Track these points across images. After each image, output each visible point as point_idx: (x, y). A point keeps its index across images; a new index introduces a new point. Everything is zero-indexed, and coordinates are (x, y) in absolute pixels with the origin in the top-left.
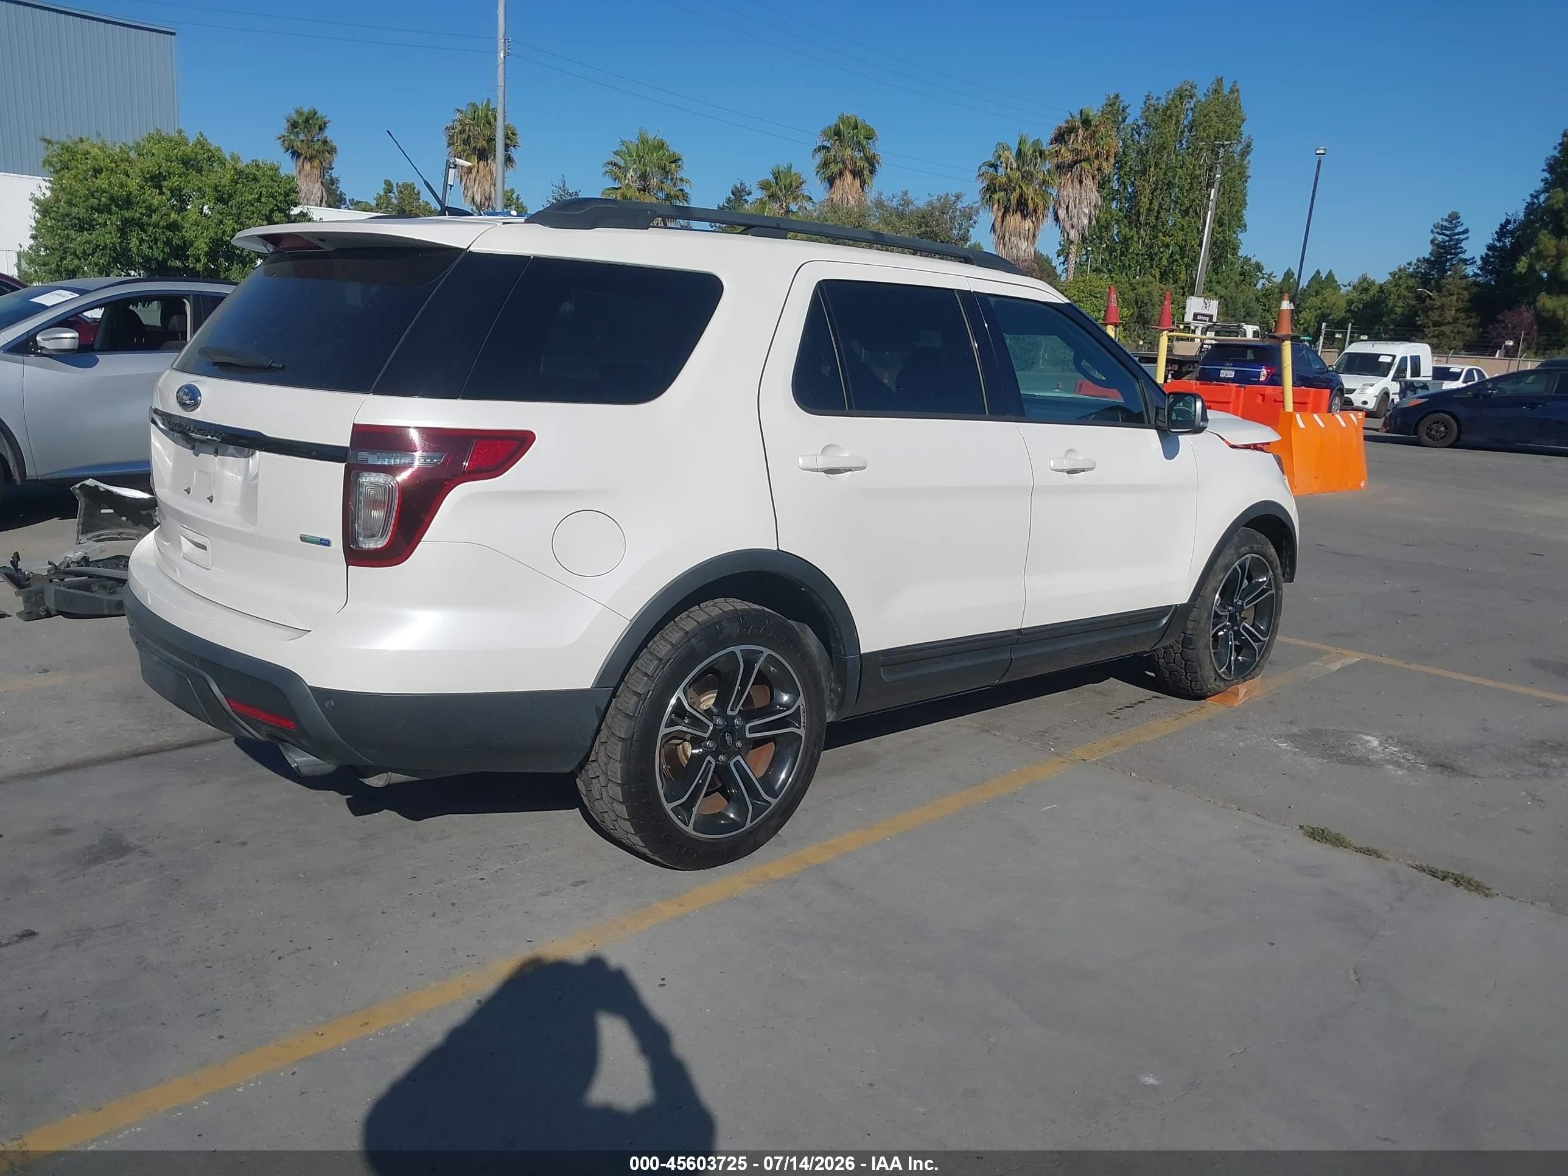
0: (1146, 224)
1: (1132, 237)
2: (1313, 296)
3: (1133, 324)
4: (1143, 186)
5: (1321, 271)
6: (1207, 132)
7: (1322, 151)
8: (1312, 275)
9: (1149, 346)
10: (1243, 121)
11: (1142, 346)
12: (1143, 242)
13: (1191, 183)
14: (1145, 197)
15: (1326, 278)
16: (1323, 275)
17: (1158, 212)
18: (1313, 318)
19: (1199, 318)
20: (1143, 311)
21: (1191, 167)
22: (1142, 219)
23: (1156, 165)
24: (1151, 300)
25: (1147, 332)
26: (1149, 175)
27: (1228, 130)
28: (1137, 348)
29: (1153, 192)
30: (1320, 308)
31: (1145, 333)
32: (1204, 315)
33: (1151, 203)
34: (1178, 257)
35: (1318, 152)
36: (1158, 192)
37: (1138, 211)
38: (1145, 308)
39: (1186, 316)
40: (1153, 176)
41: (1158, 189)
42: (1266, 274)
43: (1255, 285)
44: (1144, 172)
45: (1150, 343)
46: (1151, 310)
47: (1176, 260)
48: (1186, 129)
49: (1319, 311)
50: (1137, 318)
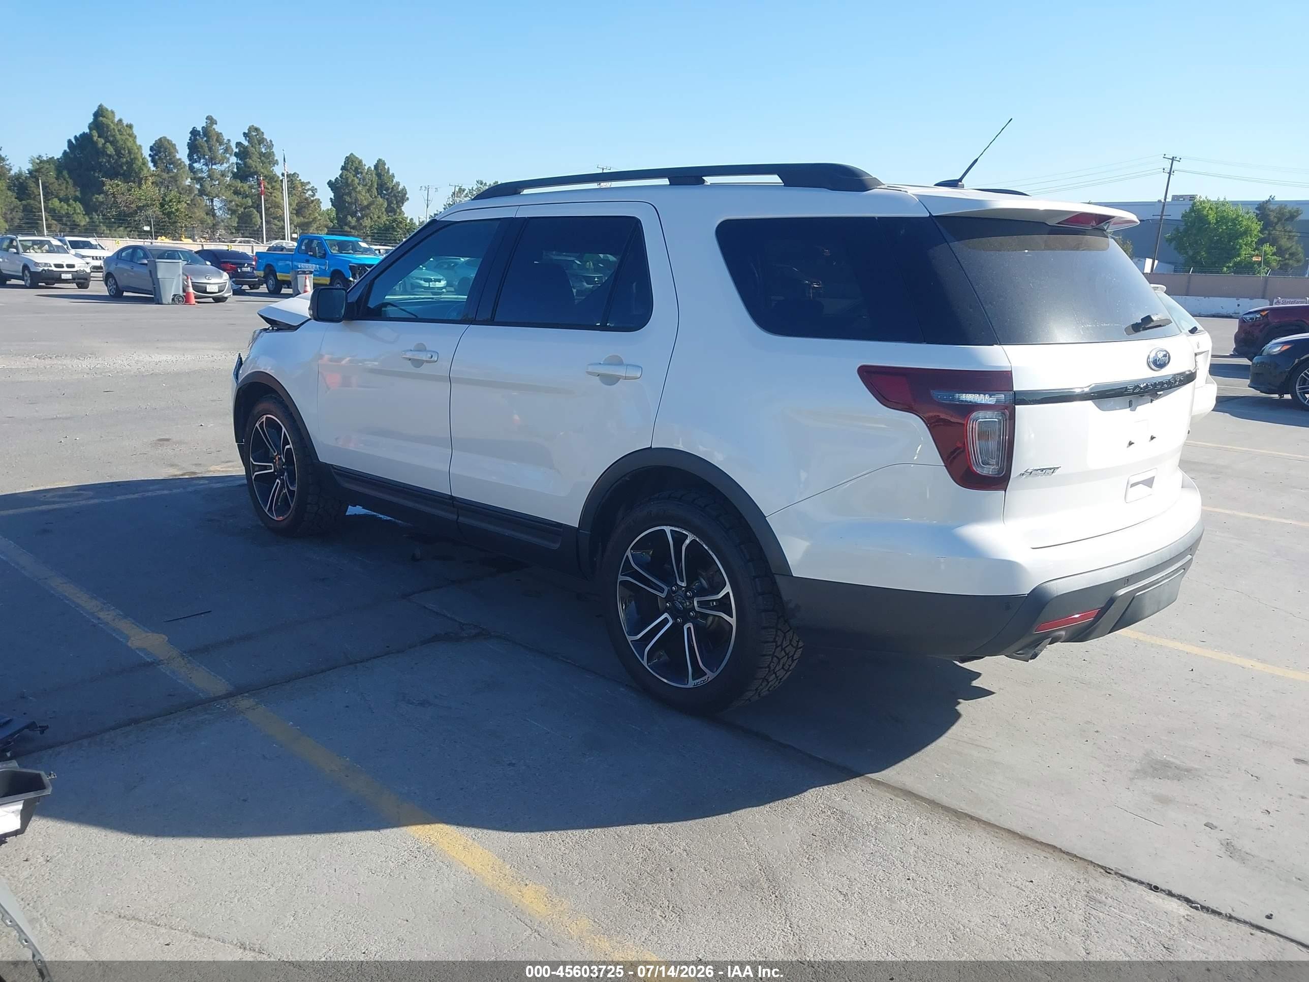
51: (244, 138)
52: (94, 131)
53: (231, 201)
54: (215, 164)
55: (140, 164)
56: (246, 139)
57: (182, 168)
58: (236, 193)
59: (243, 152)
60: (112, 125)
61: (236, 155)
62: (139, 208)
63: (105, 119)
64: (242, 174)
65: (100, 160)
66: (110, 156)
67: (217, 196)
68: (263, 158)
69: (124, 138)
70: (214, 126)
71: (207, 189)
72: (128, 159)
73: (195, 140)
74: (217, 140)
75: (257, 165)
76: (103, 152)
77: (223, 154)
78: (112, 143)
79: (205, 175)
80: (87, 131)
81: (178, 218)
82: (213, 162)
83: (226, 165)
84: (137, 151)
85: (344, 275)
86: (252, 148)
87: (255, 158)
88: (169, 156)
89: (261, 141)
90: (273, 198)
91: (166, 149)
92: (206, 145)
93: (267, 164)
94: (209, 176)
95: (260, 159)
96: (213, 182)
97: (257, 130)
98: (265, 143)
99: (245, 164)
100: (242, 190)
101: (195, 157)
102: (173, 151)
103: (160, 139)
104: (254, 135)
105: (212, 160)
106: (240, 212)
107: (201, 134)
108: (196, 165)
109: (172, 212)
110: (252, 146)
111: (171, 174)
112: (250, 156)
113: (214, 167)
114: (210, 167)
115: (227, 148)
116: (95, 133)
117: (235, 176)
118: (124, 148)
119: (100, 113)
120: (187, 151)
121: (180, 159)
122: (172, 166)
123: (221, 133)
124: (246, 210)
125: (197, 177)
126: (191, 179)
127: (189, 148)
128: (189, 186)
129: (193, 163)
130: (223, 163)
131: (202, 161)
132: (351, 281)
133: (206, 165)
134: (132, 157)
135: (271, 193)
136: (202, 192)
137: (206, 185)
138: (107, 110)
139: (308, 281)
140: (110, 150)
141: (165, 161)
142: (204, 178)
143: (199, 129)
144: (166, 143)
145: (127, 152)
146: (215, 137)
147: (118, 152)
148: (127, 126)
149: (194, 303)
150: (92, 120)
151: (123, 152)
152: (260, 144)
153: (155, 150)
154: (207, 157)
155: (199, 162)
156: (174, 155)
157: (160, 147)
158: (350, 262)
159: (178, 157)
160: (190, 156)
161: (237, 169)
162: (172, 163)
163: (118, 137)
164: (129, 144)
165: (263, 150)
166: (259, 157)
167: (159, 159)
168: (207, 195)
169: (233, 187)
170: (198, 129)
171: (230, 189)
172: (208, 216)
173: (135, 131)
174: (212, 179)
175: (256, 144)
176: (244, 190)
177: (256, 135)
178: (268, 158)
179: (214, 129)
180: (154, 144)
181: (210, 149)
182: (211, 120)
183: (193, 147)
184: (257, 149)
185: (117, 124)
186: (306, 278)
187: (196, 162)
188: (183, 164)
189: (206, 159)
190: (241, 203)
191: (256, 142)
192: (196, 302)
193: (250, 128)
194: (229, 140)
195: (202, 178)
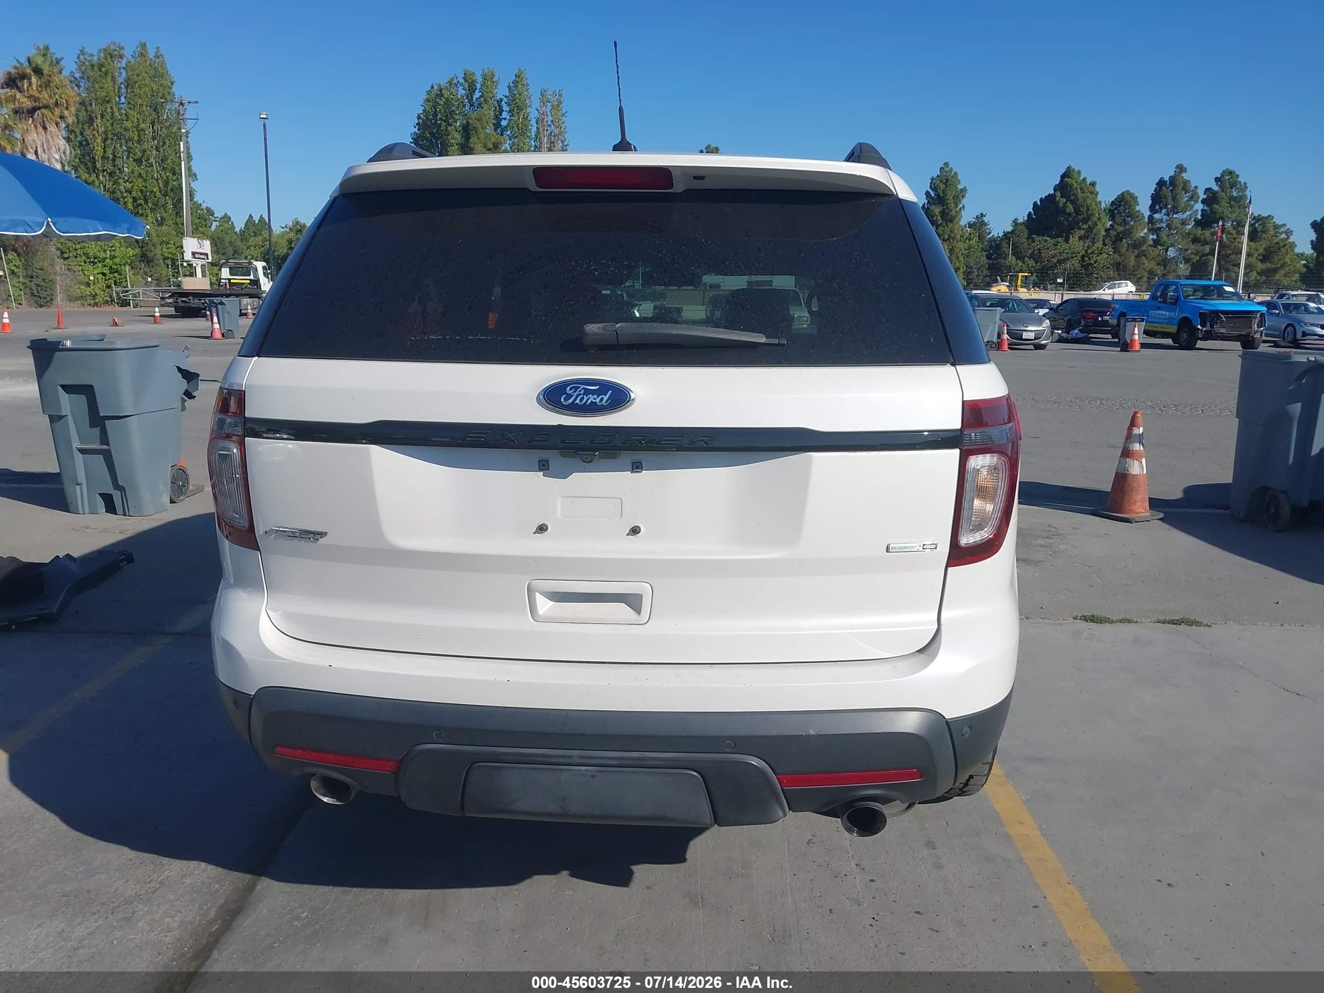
0: (104, 171)
1: (94, 181)
2: (252, 236)
3: (138, 263)
4: (94, 135)
5: (253, 215)
6: (143, 90)
7: (265, 116)
8: (247, 219)
9: (157, 282)
10: (172, 83)
11: (151, 282)
12: (105, 187)
13: (139, 135)
14: (98, 146)
15: (259, 221)
16: (256, 219)
17: (113, 160)
18: (259, 254)
19: (197, 256)
20: (146, 250)
21: (136, 121)
22: (99, 165)
23: (102, 116)
24: (151, 241)
25: (152, 269)
26: (97, 125)
27: (161, 89)
28: (146, 284)
29: (105, 140)
30: (263, 246)
31: (151, 271)
32: (201, 254)
33: (105, 152)
34: (142, 202)
35: (261, 116)
36: (109, 141)
37: (94, 158)
38: (147, 248)
39: (185, 254)
40: (101, 127)
41: (108, 138)
42: (218, 217)
43: (210, 227)
44: (91, 120)
45: (157, 280)
46: (153, 250)
47: (141, 205)
48: (122, 86)
49: (262, 249)
50: (141, 257)
51: (1215, 183)
52: (1058, 192)
53: (1186, 250)
54: (1177, 213)
55: (1095, 219)
56: (1217, 184)
57: (1139, 220)
58: (1195, 240)
59: (1212, 198)
60: (1075, 185)
61: (1203, 201)
62: (1059, 262)
63: (1070, 179)
64: (1206, 222)
65: (1059, 219)
66: (1069, 215)
67: (1173, 245)
68: (1232, 202)
69: (1085, 195)
70: (1184, 174)
71: (1162, 238)
72: (1085, 216)
73: (1160, 190)
74: (1183, 189)
75: (1224, 211)
76: (1062, 211)
77: (1187, 203)
78: (1072, 202)
79: (1164, 225)
80: (1052, 192)
81: (1095, 269)
82: (1176, 211)
83: (1188, 213)
84: (1094, 207)
85: (1192, 322)
86: (1221, 193)
87: (1223, 203)
88: (1128, 209)
89: (1233, 185)
90: (1236, 243)
91: (1126, 203)
92: (1170, 195)
93: (1236, 208)
94: (1168, 226)
95: (1229, 203)
96: (1171, 231)
97: (1231, 173)
98: (1238, 186)
99: (1211, 210)
100: (1202, 237)
101: (1157, 208)
102: (1133, 204)
103: (1123, 194)
104: (1228, 180)
105: (1175, 210)
106: (1194, 261)
107: (1168, 183)
108: (1157, 216)
109: (1090, 264)
110: (1223, 191)
111: (1127, 227)
112: (1219, 201)
113: (1175, 216)
114: (1171, 216)
115: (1192, 195)
116: (1058, 194)
117: (1198, 223)
118: (1084, 205)
119: (1068, 174)
120: (1150, 202)
121: (1139, 211)
122: (1129, 219)
123: (1189, 181)
124: (1203, 258)
125: (1155, 227)
126: (1148, 230)
127: (1152, 200)
128: (1143, 237)
129: (1154, 214)
130: (1185, 212)
131: (1163, 211)
132: (1199, 329)
133: (1168, 214)
134: (1089, 212)
135: (1234, 239)
136: (1156, 243)
137: (1162, 235)
138: (1074, 171)
139: (1136, 329)
140: (1070, 208)
141: (1123, 215)
142: (1162, 227)
143: (1167, 179)
144: (1129, 197)
145: (1085, 208)
146: (1182, 185)
147: (1077, 211)
148: (1090, 184)
149: (1007, 349)
150: (1058, 182)
151: (1081, 209)
152: (1232, 188)
153: (1116, 205)
154: (1169, 206)
155: (1161, 212)
156: (1133, 207)
157: (1121, 202)
158: (1200, 308)
159: (1138, 208)
160: (1152, 208)
161: (1201, 216)
162: (1130, 216)
163: (1080, 195)
164: (1089, 201)
165: (1235, 194)
166: (1228, 201)
167: (1118, 213)
168: (1161, 245)
169: (1192, 235)
170: (1165, 179)
171: (1189, 237)
172: (1159, 266)
173: (1098, 188)
174: (1170, 229)
175: (1227, 188)
176: (1205, 238)
177: (1229, 179)
178: (1240, 202)
179: (1182, 177)
180: (1116, 199)
181: (1174, 199)
182: (1181, 169)
183: (1157, 200)
184: (1228, 194)
185: (1081, 183)
186: (1135, 326)
187: (1157, 212)
188: (1141, 216)
189: (1168, 209)
190: (1197, 251)
191: (1228, 185)
192: (1009, 348)
193: (1224, 172)
194: (1196, 187)
195: (1160, 228)
